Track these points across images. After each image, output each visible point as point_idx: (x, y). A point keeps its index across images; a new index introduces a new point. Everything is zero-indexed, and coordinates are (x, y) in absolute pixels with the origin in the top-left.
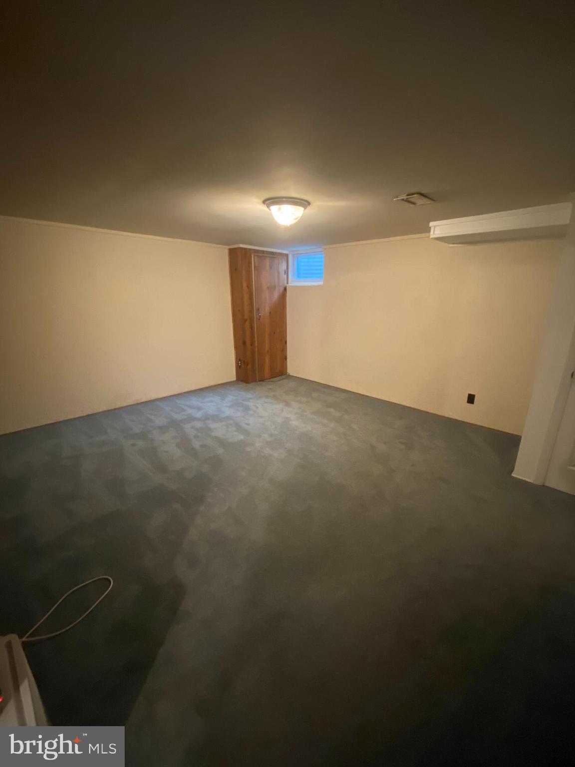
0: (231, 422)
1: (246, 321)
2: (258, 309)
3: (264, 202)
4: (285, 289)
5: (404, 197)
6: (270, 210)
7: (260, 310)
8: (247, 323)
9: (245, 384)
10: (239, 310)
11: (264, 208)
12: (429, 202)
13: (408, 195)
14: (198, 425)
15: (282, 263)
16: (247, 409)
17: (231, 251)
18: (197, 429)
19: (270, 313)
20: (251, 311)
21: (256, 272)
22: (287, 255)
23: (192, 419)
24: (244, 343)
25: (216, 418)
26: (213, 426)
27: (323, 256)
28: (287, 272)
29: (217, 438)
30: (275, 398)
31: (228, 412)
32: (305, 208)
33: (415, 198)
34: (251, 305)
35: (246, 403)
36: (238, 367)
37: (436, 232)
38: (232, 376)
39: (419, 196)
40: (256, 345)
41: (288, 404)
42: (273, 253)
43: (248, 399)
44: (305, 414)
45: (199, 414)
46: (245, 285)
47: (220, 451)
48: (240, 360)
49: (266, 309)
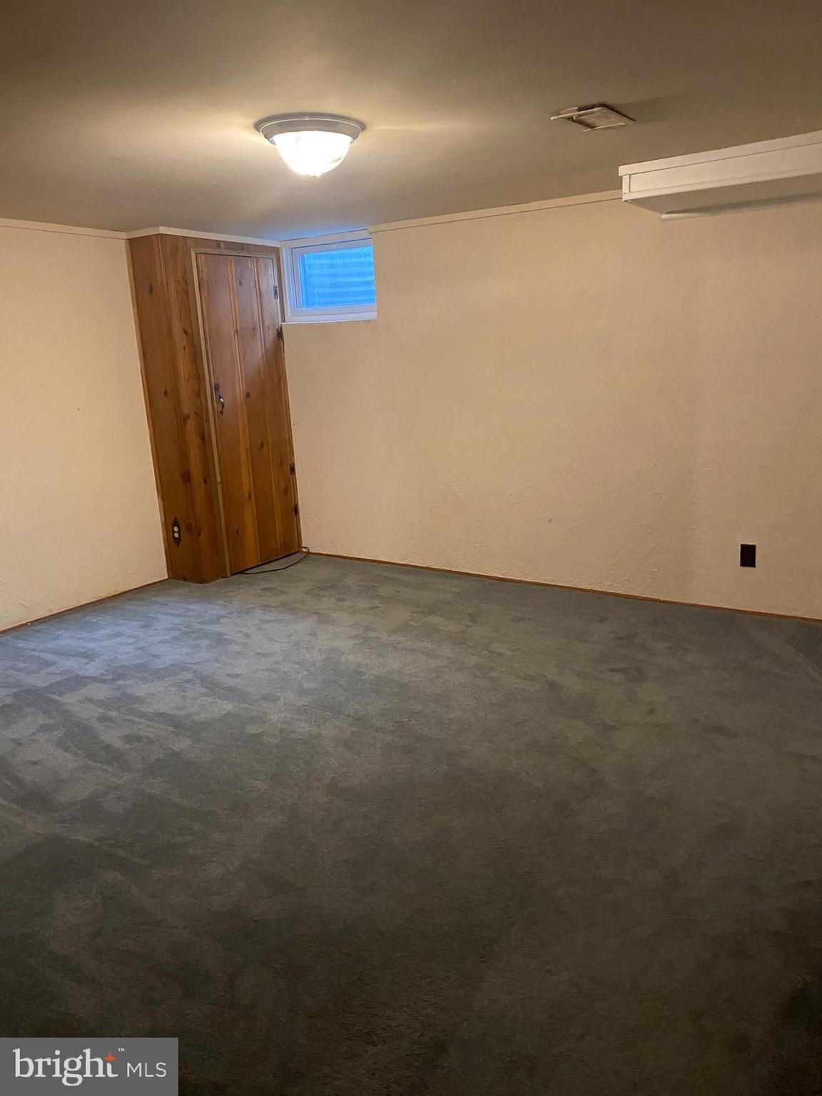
0: (189, 676)
1: (186, 419)
2: (217, 387)
3: (257, 126)
4: (280, 334)
5: (575, 114)
6: (273, 143)
7: (221, 389)
8: (191, 425)
9: (194, 586)
10: (166, 393)
11: (259, 139)
12: (622, 122)
13: (580, 109)
14: (101, 692)
15: (266, 269)
16: (220, 640)
17: (136, 246)
18: (101, 703)
19: (248, 395)
20: (199, 394)
21: (204, 294)
22: (276, 251)
23: (80, 681)
24: (186, 477)
25: (144, 671)
26: (142, 689)
27: (370, 249)
28: (279, 292)
29: (162, 717)
30: (286, 607)
31: (171, 655)
32: (354, 137)
33: (595, 116)
34: (198, 377)
35: (216, 628)
36: (172, 544)
37: (633, 189)
38: (159, 570)
39: (605, 110)
40: (219, 480)
41: (323, 619)
42: (241, 246)
43: (217, 620)
44: (373, 634)
45: (92, 669)
46: (177, 327)
47: (181, 743)
48: (175, 523)
49: (234, 387)
